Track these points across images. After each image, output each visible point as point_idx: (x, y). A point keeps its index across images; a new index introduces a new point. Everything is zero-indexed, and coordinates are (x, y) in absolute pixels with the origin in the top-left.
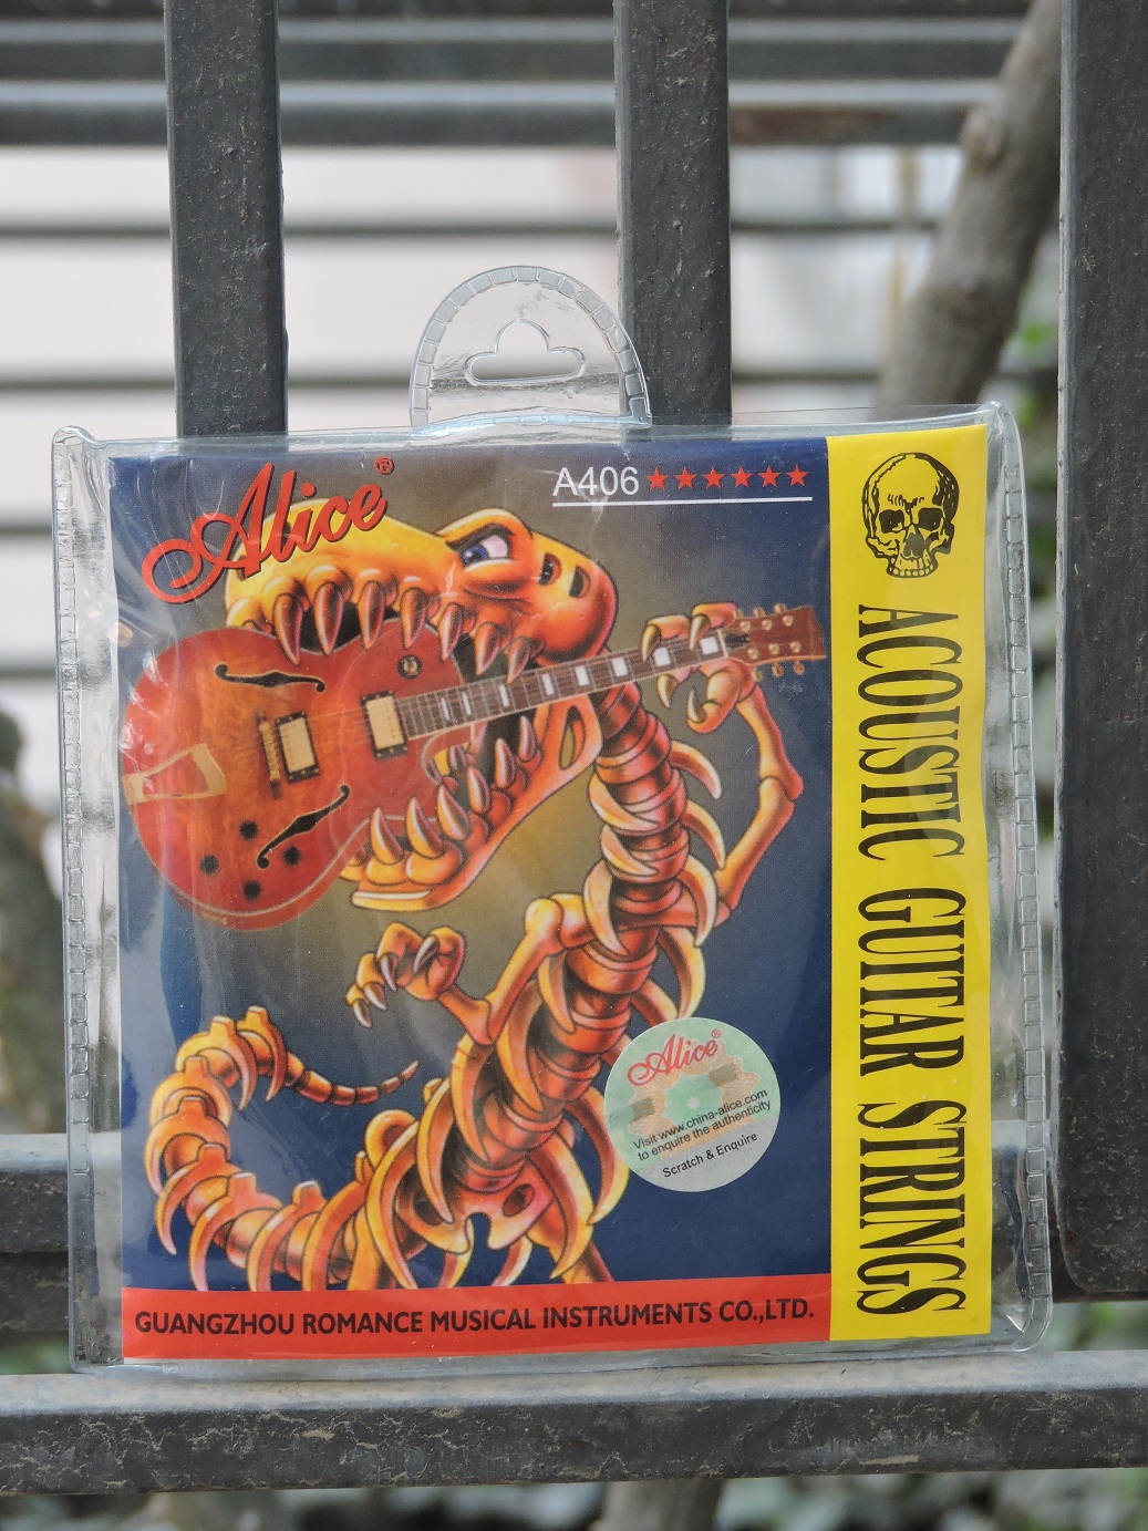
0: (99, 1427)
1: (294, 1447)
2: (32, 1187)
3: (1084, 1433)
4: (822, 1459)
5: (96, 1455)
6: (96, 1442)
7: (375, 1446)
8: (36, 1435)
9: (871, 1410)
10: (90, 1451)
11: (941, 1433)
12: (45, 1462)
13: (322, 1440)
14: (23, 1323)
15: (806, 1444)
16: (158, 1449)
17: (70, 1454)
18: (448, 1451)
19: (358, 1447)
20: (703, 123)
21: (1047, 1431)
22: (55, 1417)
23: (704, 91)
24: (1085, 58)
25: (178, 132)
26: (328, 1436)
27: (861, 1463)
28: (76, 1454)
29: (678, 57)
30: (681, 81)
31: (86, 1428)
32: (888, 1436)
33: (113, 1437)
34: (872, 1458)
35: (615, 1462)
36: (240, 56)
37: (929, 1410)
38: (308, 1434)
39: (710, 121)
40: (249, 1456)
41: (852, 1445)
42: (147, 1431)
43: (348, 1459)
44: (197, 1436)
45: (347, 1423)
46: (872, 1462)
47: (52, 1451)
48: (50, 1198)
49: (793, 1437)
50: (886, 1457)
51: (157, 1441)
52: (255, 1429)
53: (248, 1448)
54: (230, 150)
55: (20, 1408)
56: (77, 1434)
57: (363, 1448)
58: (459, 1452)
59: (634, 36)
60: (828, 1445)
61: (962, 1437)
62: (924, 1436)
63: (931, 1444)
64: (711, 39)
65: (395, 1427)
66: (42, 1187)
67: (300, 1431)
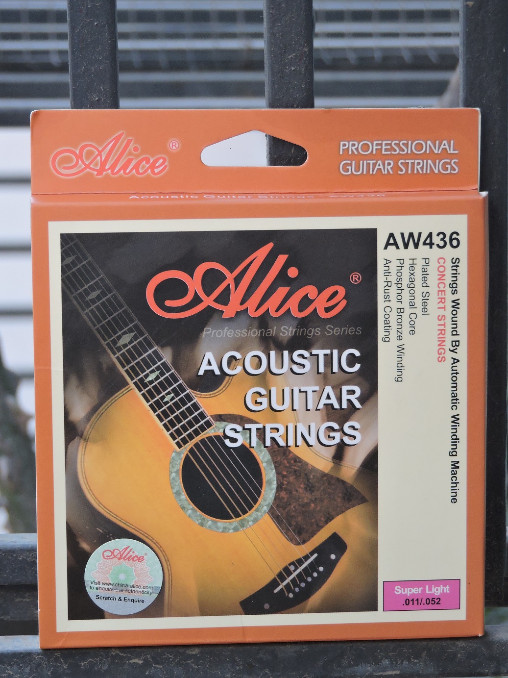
0: (40, 658)
1: (126, 667)
2: (12, 556)
3: (472, 661)
4: (357, 673)
5: (39, 670)
6: (39, 665)
7: (161, 667)
8: (13, 661)
9: (379, 651)
10: (36, 669)
11: (409, 661)
12: (16, 674)
13: (138, 664)
14: (9, 617)
15: (350, 666)
16: (66, 668)
17: (28, 670)
18: (193, 669)
19: (154, 667)
20: (303, 86)
21: (456, 660)
22: (21, 653)
23: (303, 73)
24: (469, 58)
25: (74, 91)
26: (141, 662)
27: (374, 674)
28: (30, 670)
29: (291, 58)
30: (293, 68)
31: (35, 658)
32: (386, 662)
33: (47, 662)
34: (379, 672)
35: (266, 674)
36: (101, 58)
37: (404, 651)
38: (131, 661)
39: (306, 85)
40: (106, 671)
41: (370, 666)
42: (61, 660)
43: (150, 672)
44: (83, 662)
45: (149, 656)
46: (380, 674)
47: (20, 668)
48: (20, 561)
49: (345, 663)
50: (386, 671)
51: (66, 664)
52: (109, 659)
53: (105, 667)
54: (97, 99)
55: (6, 649)
56: (31, 661)
57: (156, 668)
58: (198, 669)
59: (273, 49)
60: (360, 666)
61: (419, 663)
62: (402, 662)
63: (405, 666)
64: (306, 50)
65: (170, 658)
66: (17, 556)
67: (128, 660)
